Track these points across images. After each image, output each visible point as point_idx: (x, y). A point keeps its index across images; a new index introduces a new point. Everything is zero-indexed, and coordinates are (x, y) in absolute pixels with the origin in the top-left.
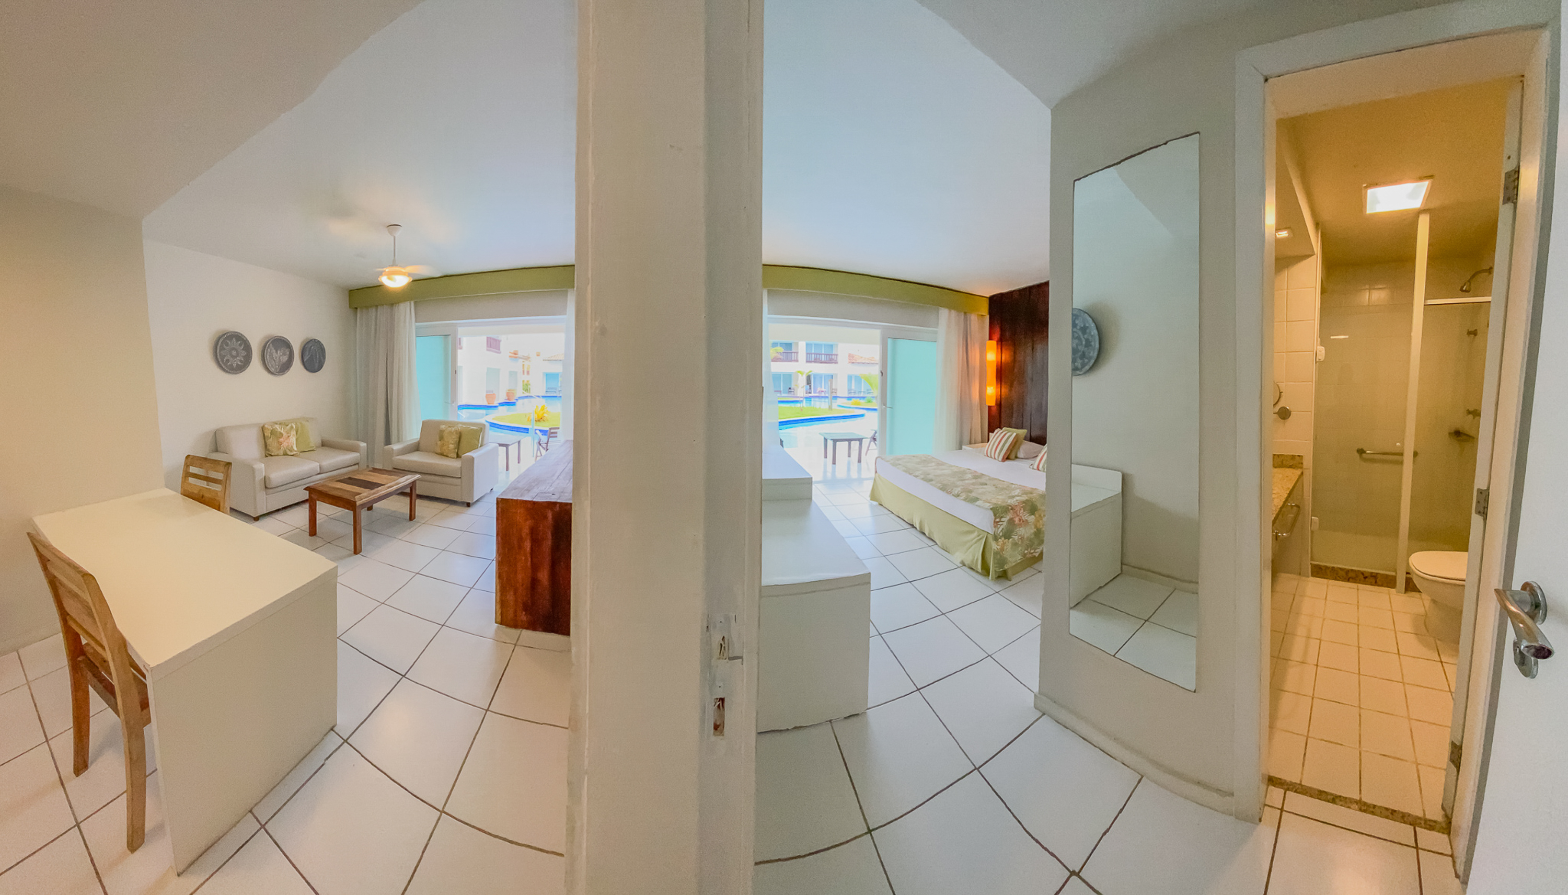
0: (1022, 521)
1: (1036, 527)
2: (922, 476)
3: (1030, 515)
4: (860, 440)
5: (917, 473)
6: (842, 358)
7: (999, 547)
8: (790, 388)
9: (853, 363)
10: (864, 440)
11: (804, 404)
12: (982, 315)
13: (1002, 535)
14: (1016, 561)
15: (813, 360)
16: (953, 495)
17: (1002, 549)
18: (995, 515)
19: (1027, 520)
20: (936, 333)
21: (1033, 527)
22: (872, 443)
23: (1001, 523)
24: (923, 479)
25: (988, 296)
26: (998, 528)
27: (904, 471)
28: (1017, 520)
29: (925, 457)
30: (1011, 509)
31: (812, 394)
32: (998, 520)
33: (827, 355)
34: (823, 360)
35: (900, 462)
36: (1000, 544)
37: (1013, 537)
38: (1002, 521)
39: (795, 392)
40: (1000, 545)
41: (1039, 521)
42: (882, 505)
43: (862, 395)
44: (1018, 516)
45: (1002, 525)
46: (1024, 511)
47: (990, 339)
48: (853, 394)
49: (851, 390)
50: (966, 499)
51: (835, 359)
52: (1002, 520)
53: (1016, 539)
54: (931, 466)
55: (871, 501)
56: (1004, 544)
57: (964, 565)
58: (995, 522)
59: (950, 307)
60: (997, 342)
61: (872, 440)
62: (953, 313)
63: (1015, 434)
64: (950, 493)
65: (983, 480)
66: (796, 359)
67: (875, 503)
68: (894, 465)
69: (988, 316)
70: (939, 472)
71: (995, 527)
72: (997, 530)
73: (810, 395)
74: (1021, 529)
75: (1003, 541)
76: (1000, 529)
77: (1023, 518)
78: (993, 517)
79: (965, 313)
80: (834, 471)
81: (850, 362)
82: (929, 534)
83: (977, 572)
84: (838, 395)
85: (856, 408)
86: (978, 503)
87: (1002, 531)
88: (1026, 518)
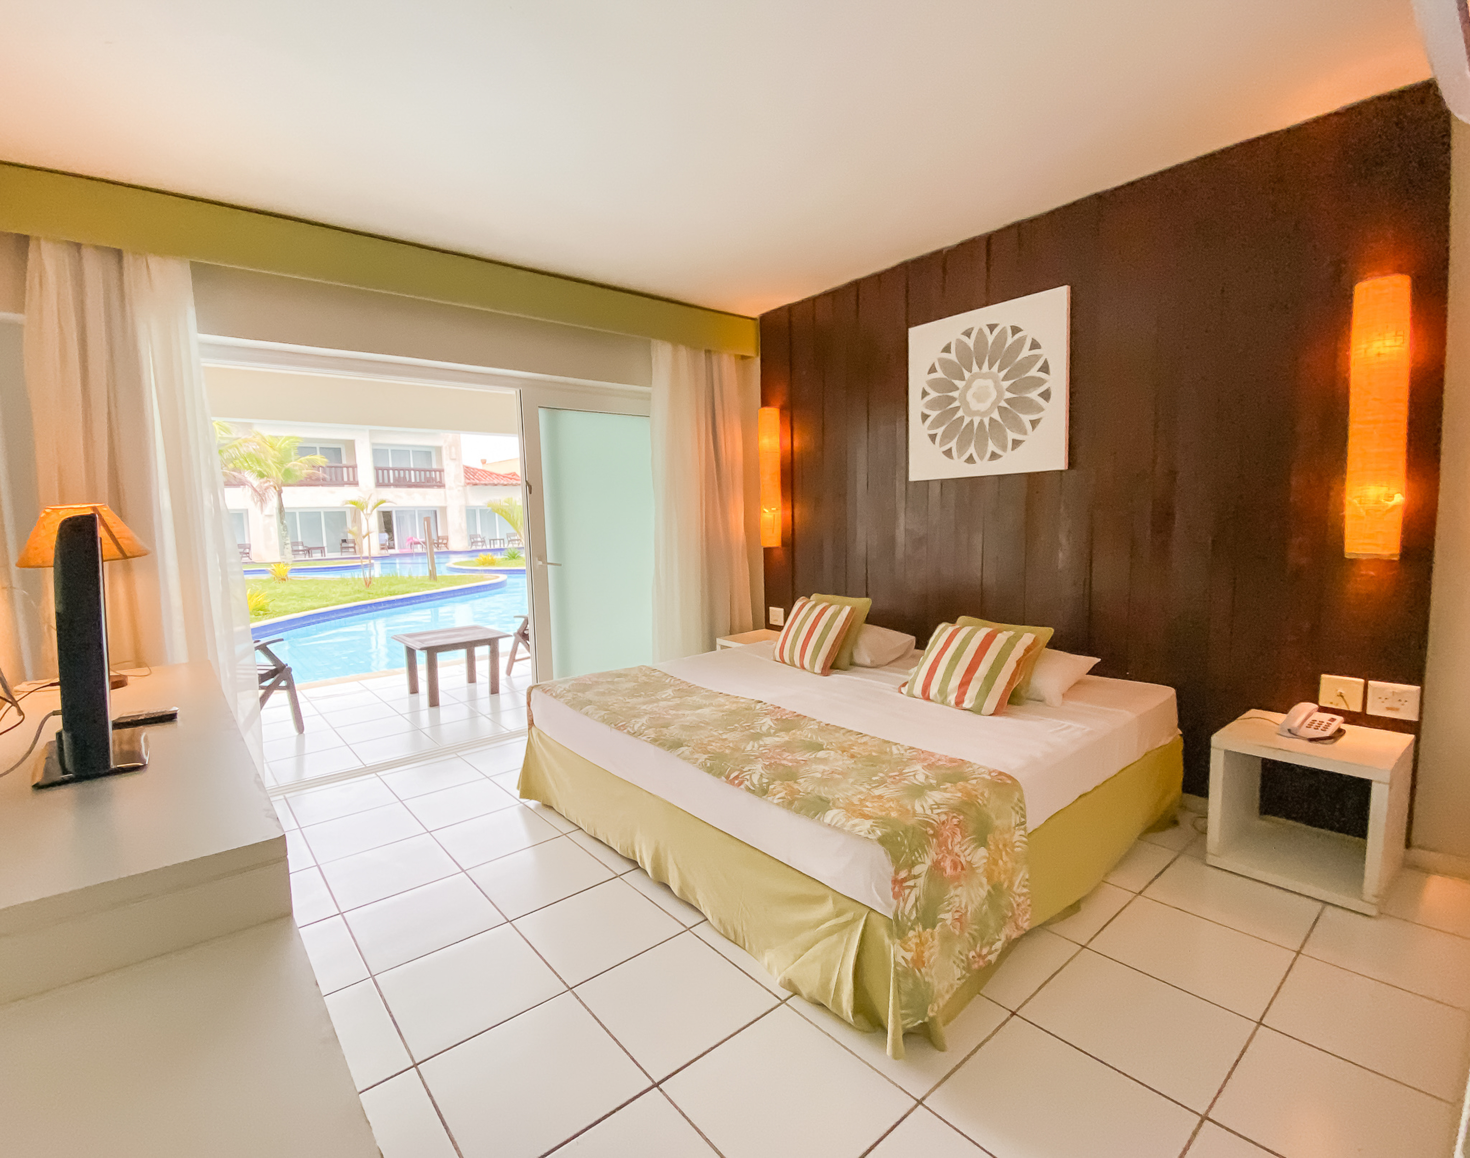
0: (959, 869)
1: (989, 879)
2: (651, 733)
3: (975, 848)
4: (492, 642)
5: (638, 724)
6: (452, 474)
7: (909, 956)
8: (344, 541)
9: (476, 484)
10: (501, 641)
11: (377, 571)
12: (743, 357)
13: (917, 918)
14: (952, 986)
15: (392, 481)
16: (748, 789)
17: (919, 961)
18: (895, 859)
19: (969, 863)
20: (648, 397)
21: (984, 880)
22: (521, 646)
23: (911, 883)
24: (654, 741)
25: (756, 314)
26: (905, 901)
27: (604, 721)
28: (947, 864)
29: (645, 675)
30: (933, 836)
31: (396, 551)
32: (903, 874)
33: (420, 471)
34: (413, 480)
35: (589, 695)
36: (912, 944)
37: (942, 916)
38: (915, 877)
39: (357, 547)
40: (914, 947)
41: (996, 863)
42: (551, 807)
43: (497, 546)
44: (950, 852)
45: (915, 886)
46: (964, 837)
47: (765, 403)
48: (480, 544)
49: (476, 536)
50: (791, 803)
51: (438, 479)
52: (917, 870)
53: (949, 922)
54: (665, 700)
55: (523, 800)
56: (921, 944)
57: (796, 993)
58: (895, 881)
59: (676, 338)
60: (782, 409)
61: (520, 638)
62: (683, 353)
63: (847, 609)
64: (736, 782)
65: (805, 734)
66: (351, 479)
67: (532, 803)
68: (577, 705)
69: (758, 361)
70: (690, 717)
71: (896, 896)
72: (902, 904)
73: (391, 551)
74: (959, 891)
75: (920, 936)
76: (912, 900)
77: (963, 860)
78: (891, 869)
79: (708, 352)
80: (435, 723)
81: (468, 484)
82: (681, 890)
83: (839, 1018)
84: (451, 549)
85: (486, 571)
86: (831, 816)
87: (915, 905)
88: (969, 858)
